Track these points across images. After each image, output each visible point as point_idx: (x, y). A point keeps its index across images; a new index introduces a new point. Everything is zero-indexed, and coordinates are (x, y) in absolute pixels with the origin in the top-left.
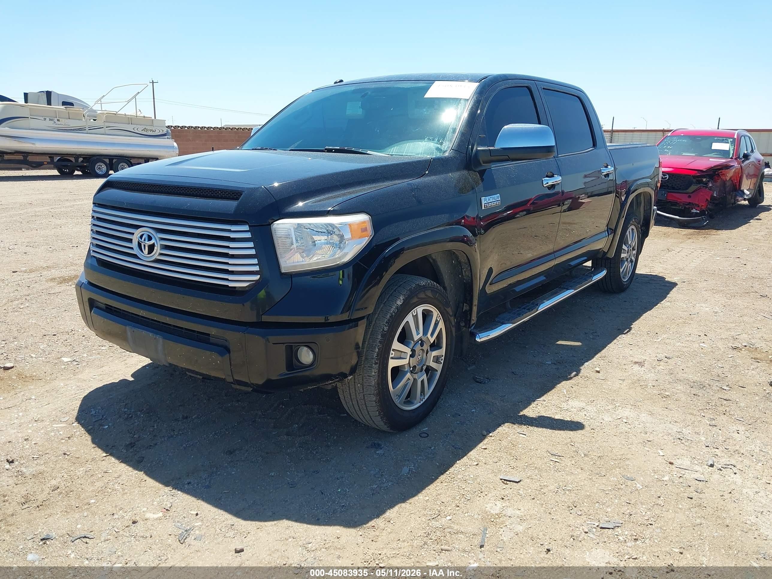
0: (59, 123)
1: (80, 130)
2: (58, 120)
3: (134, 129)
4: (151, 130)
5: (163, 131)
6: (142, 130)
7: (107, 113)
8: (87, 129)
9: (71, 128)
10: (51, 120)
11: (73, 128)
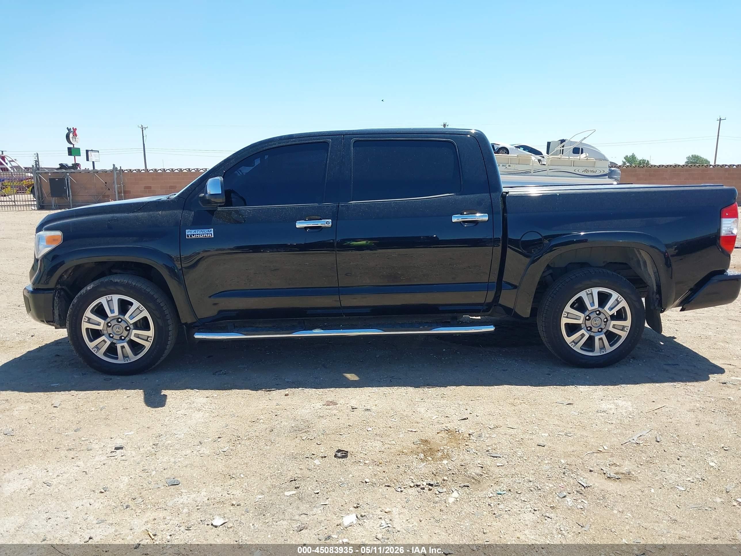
0: (510, 168)
1: (526, 173)
2: (509, 166)
3: (575, 170)
4: (591, 171)
5: (604, 171)
6: (583, 172)
7: (552, 158)
8: (532, 172)
9: (519, 172)
10: (503, 166)
11: (520, 172)
